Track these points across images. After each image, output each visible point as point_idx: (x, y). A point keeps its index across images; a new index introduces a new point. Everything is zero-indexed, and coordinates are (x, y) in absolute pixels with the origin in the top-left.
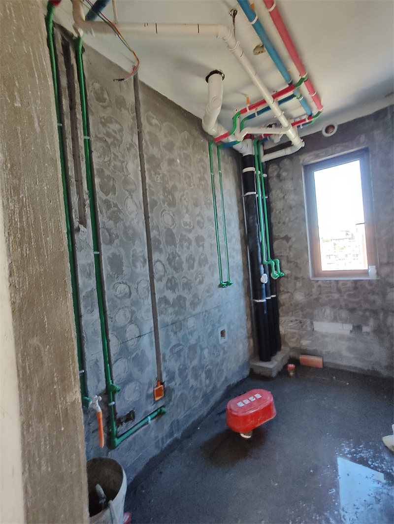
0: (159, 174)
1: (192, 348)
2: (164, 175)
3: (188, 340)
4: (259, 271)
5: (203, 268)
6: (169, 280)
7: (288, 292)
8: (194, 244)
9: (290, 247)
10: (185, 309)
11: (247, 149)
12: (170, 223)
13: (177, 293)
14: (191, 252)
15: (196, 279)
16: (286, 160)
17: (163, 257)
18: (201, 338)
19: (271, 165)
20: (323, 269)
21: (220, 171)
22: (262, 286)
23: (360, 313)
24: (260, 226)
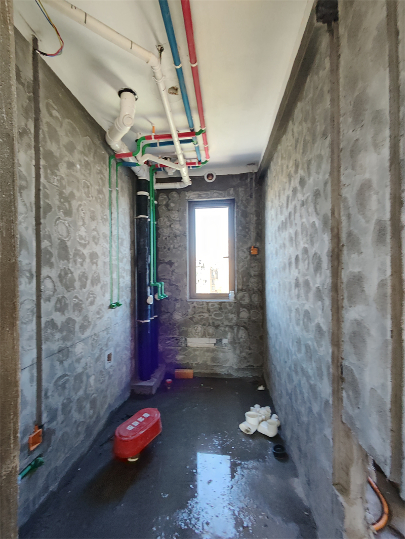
0: (56, 176)
1: (79, 377)
2: (62, 178)
3: (75, 369)
4: (146, 292)
5: (95, 287)
6: (59, 300)
7: (168, 312)
8: (88, 260)
9: (173, 271)
10: (74, 334)
11: (143, 174)
12: (65, 234)
13: (67, 315)
14: (85, 269)
15: (87, 300)
16: (174, 192)
17: (54, 273)
18: (88, 364)
19: (161, 194)
20: (197, 292)
21: (117, 189)
22: (147, 307)
23: (222, 328)
24: (150, 250)
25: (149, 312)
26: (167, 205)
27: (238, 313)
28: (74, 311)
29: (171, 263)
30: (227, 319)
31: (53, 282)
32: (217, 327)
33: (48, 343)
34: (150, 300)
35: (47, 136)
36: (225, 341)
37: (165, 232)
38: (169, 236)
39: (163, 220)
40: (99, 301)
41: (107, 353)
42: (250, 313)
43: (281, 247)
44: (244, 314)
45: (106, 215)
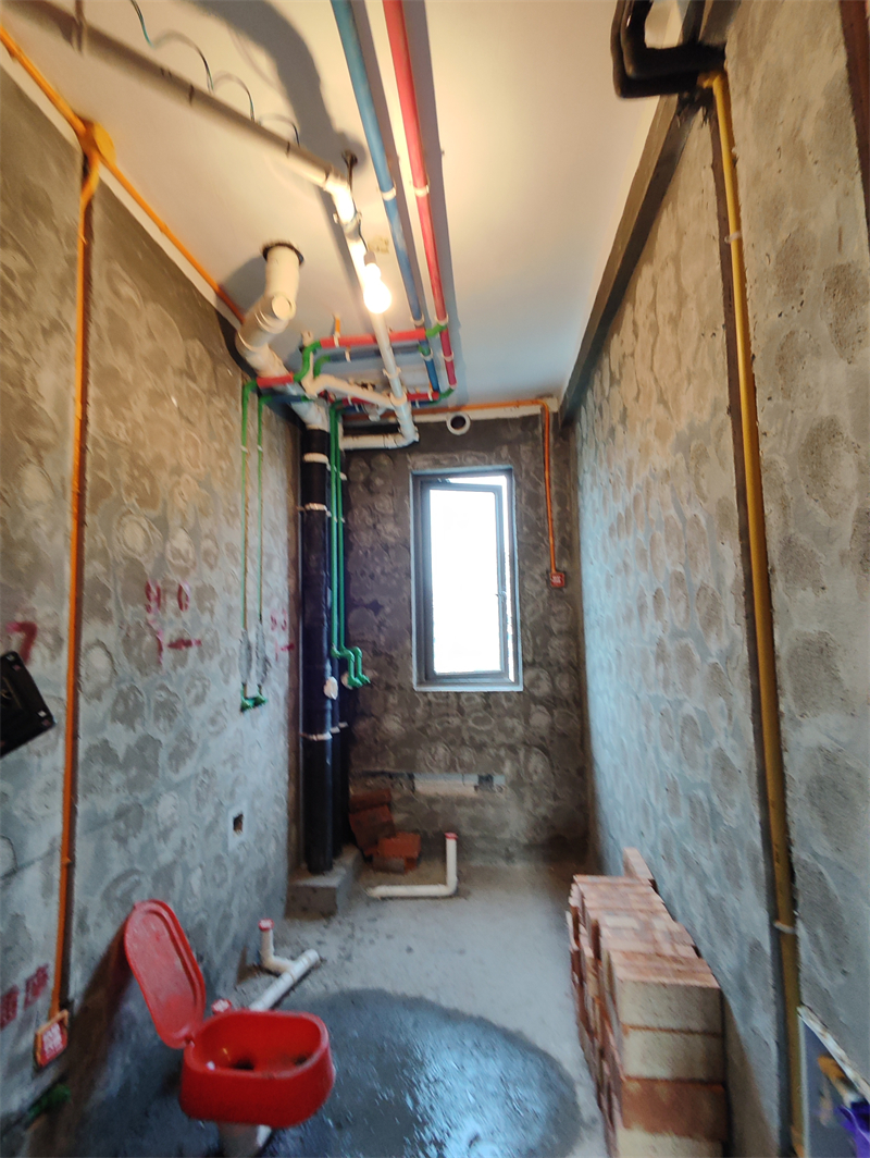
1: (164, 876)
2: (137, 425)
3: (155, 855)
4: (323, 672)
5: (207, 661)
6: (122, 697)
7: (371, 715)
8: (192, 604)
9: (381, 624)
10: (155, 773)
11: (316, 417)
12: (140, 546)
13: (140, 731)
14: (184, 624)
15: (188, 692)
16: (382, 457)
17: (111, 635)
18: (188, 843)
19: (355, 461)
20: (436, 671)
21: (260, 448)
22: (325, 704)
23: (492, 751)
24: (330, 579)
25: (329, 716)
26: (368, 483)
27: (527, 717)
28: (157, 718)
29: (376, 607)
30: (503, 729)
31: (108, 653)
32: (480, 748)
33: (92, 797)
34: (332, 688)
35: (106, 339)
36: (499, 780)
37: (364, 539)
38: (372, 549)
39: (361, 515)
40: (214, 695)
41: (233, 814)
42: (552, 715)
43: (617, 571)
44: (540, 719)
45: (235, 506)
